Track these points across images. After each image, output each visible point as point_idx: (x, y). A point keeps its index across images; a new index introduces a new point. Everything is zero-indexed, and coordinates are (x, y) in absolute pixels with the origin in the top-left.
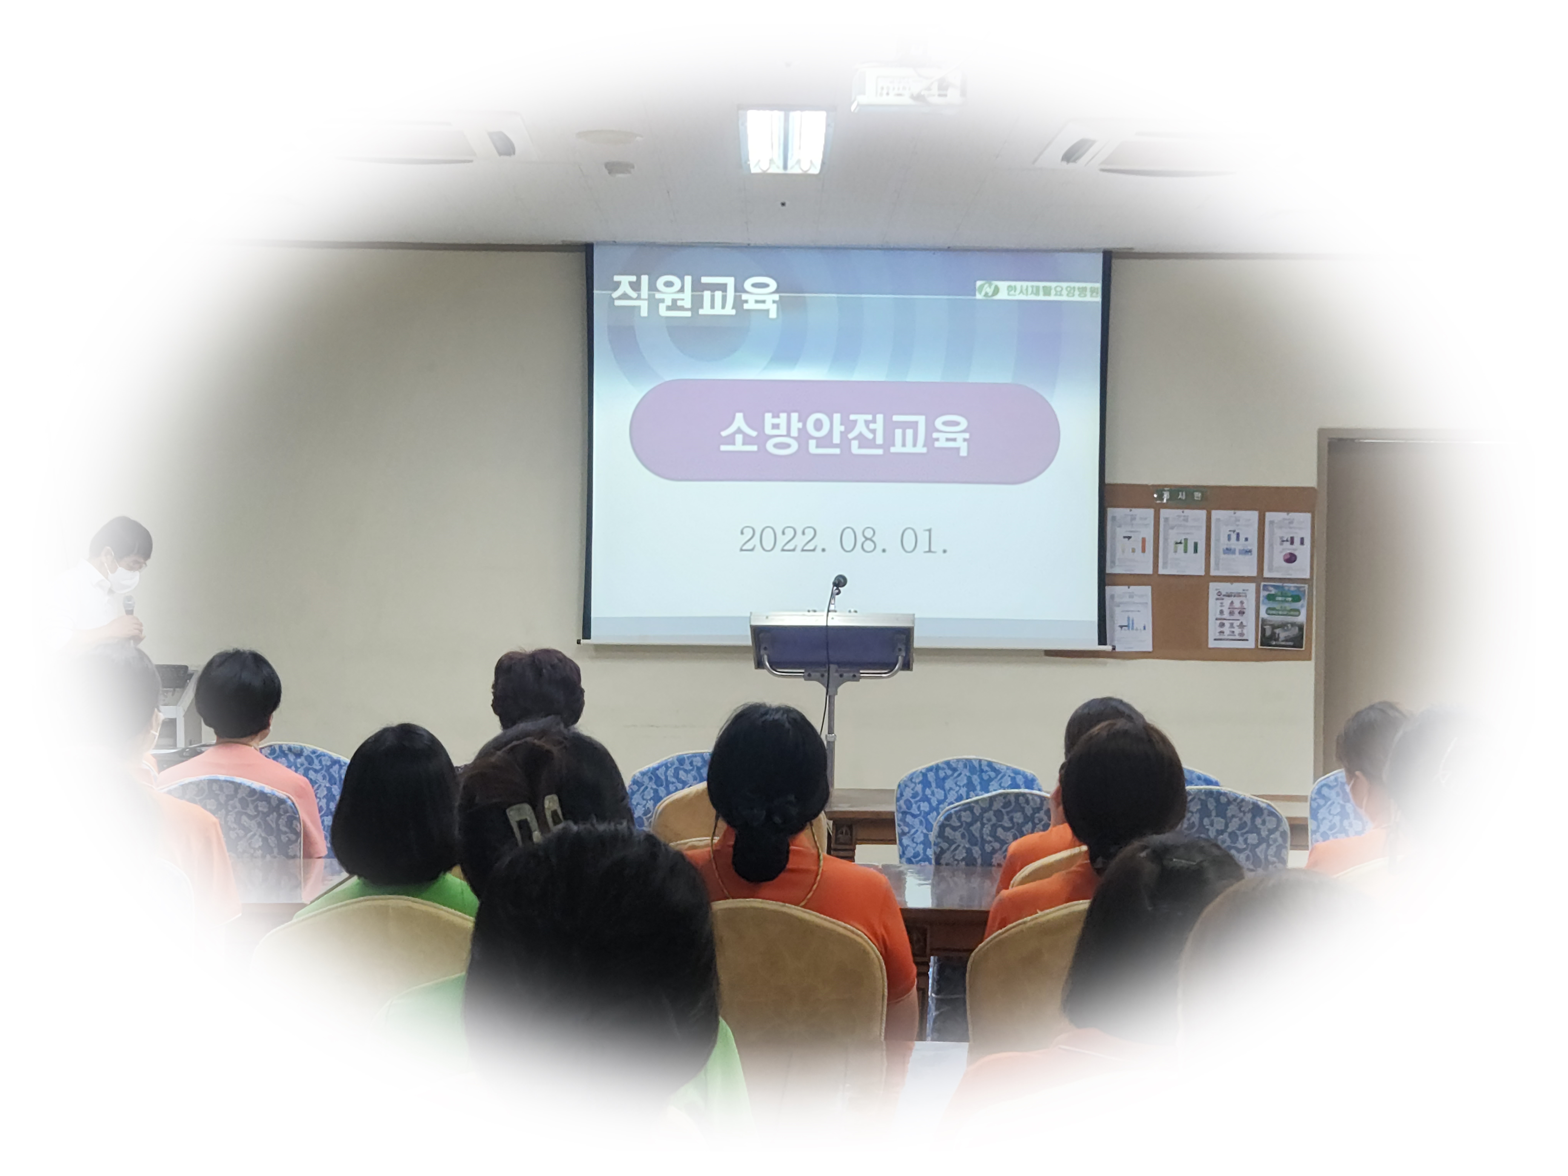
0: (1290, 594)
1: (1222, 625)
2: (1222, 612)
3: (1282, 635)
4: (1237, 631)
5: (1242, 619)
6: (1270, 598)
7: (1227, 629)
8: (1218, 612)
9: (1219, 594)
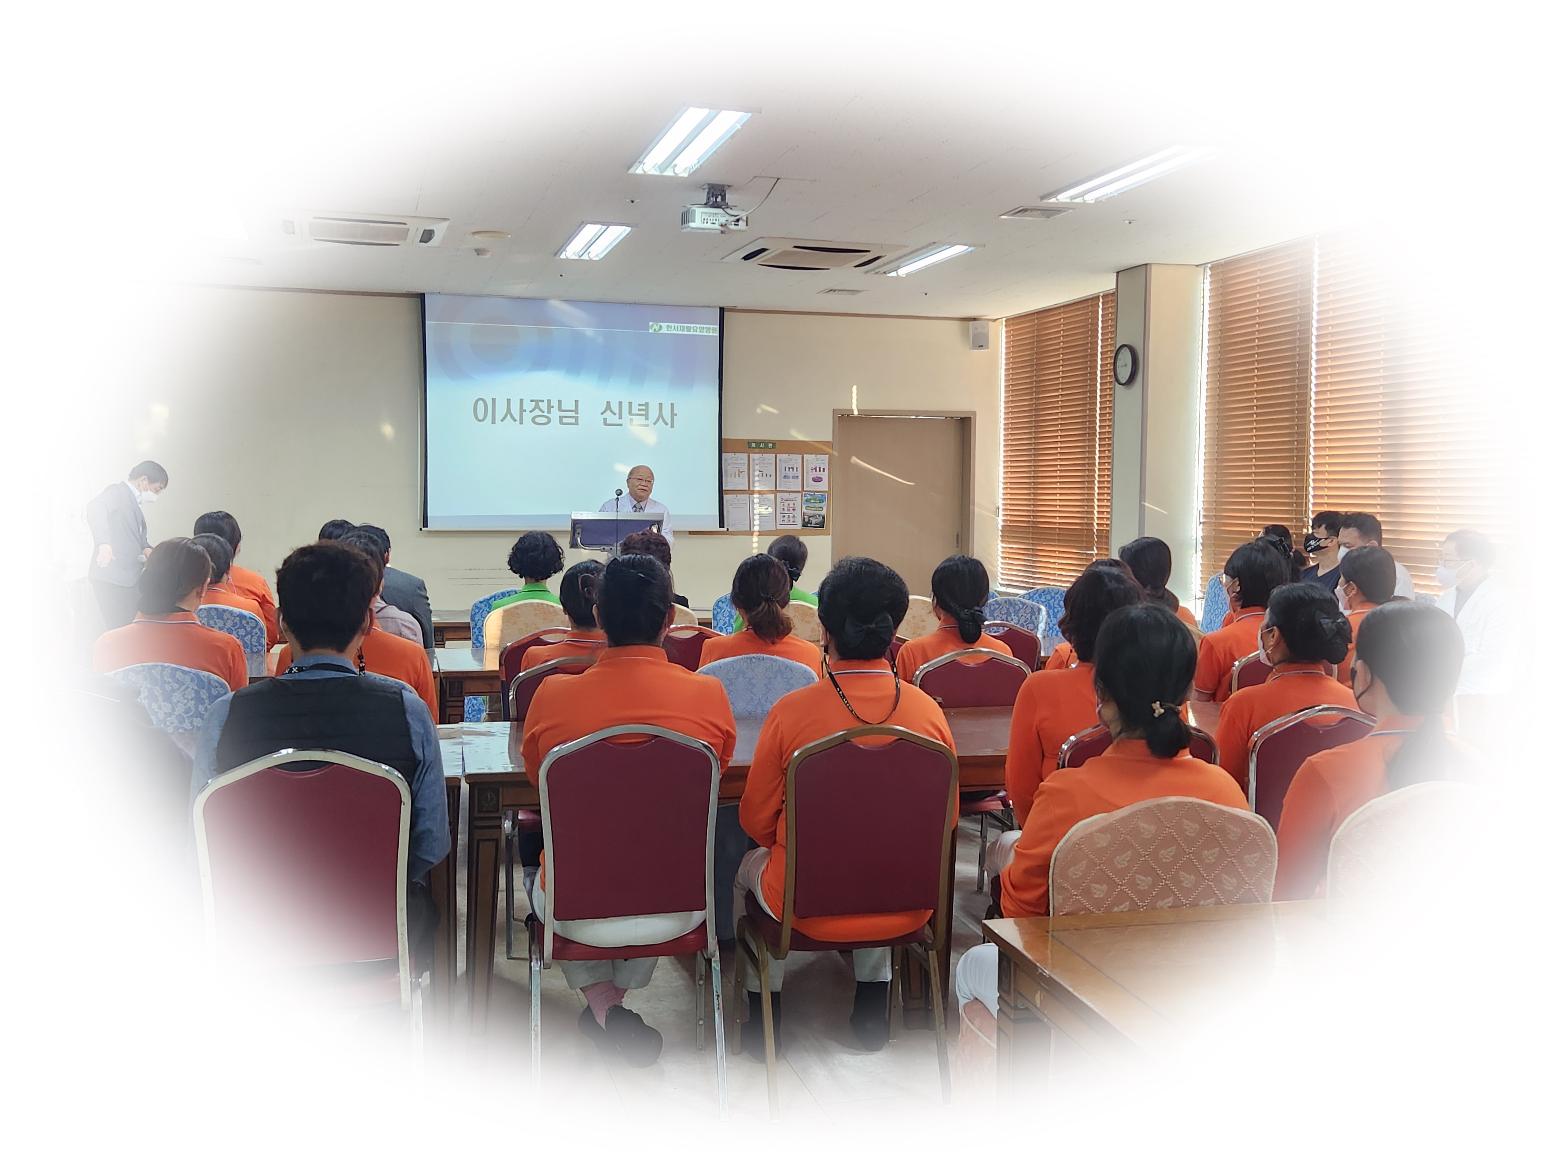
0: (818, 499)
1: (784, 516)
2: (783, 509)
3: (814, 521)
4: (792, 520)
5: (794, 513)
6: (807, 501)
7: (786, 519)
8: (782, 509)
9: (782, 499)
